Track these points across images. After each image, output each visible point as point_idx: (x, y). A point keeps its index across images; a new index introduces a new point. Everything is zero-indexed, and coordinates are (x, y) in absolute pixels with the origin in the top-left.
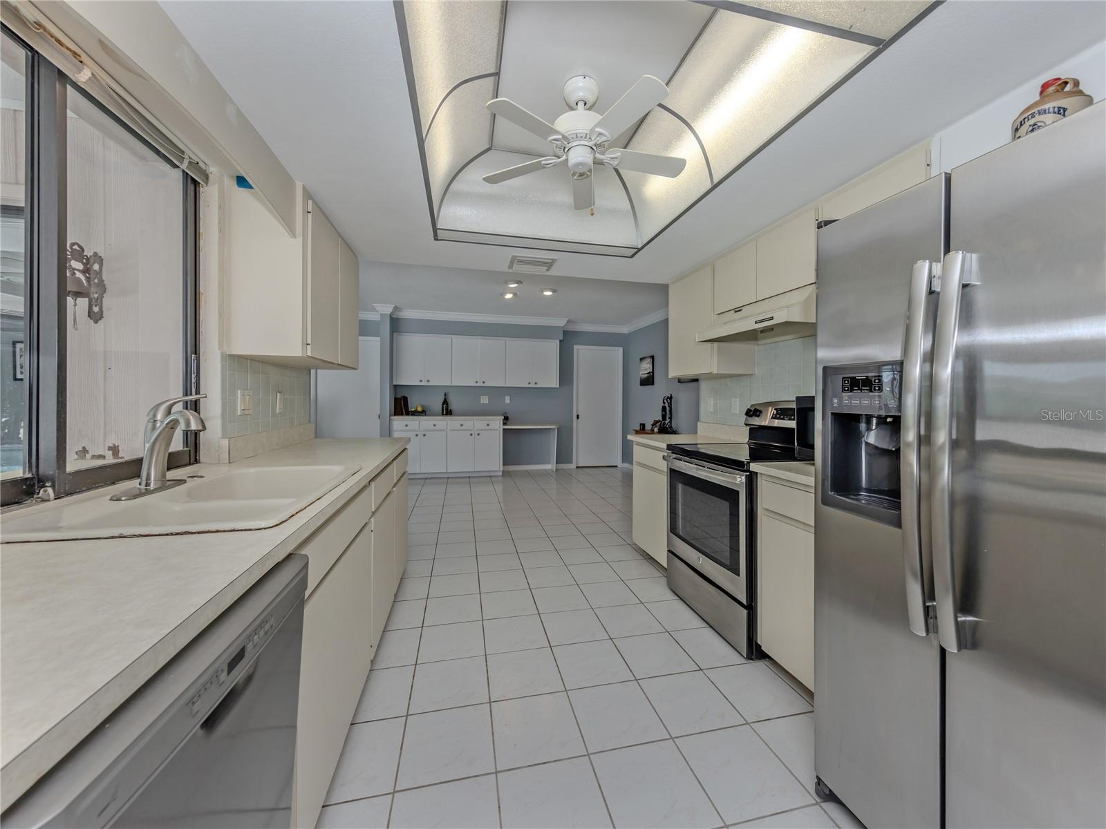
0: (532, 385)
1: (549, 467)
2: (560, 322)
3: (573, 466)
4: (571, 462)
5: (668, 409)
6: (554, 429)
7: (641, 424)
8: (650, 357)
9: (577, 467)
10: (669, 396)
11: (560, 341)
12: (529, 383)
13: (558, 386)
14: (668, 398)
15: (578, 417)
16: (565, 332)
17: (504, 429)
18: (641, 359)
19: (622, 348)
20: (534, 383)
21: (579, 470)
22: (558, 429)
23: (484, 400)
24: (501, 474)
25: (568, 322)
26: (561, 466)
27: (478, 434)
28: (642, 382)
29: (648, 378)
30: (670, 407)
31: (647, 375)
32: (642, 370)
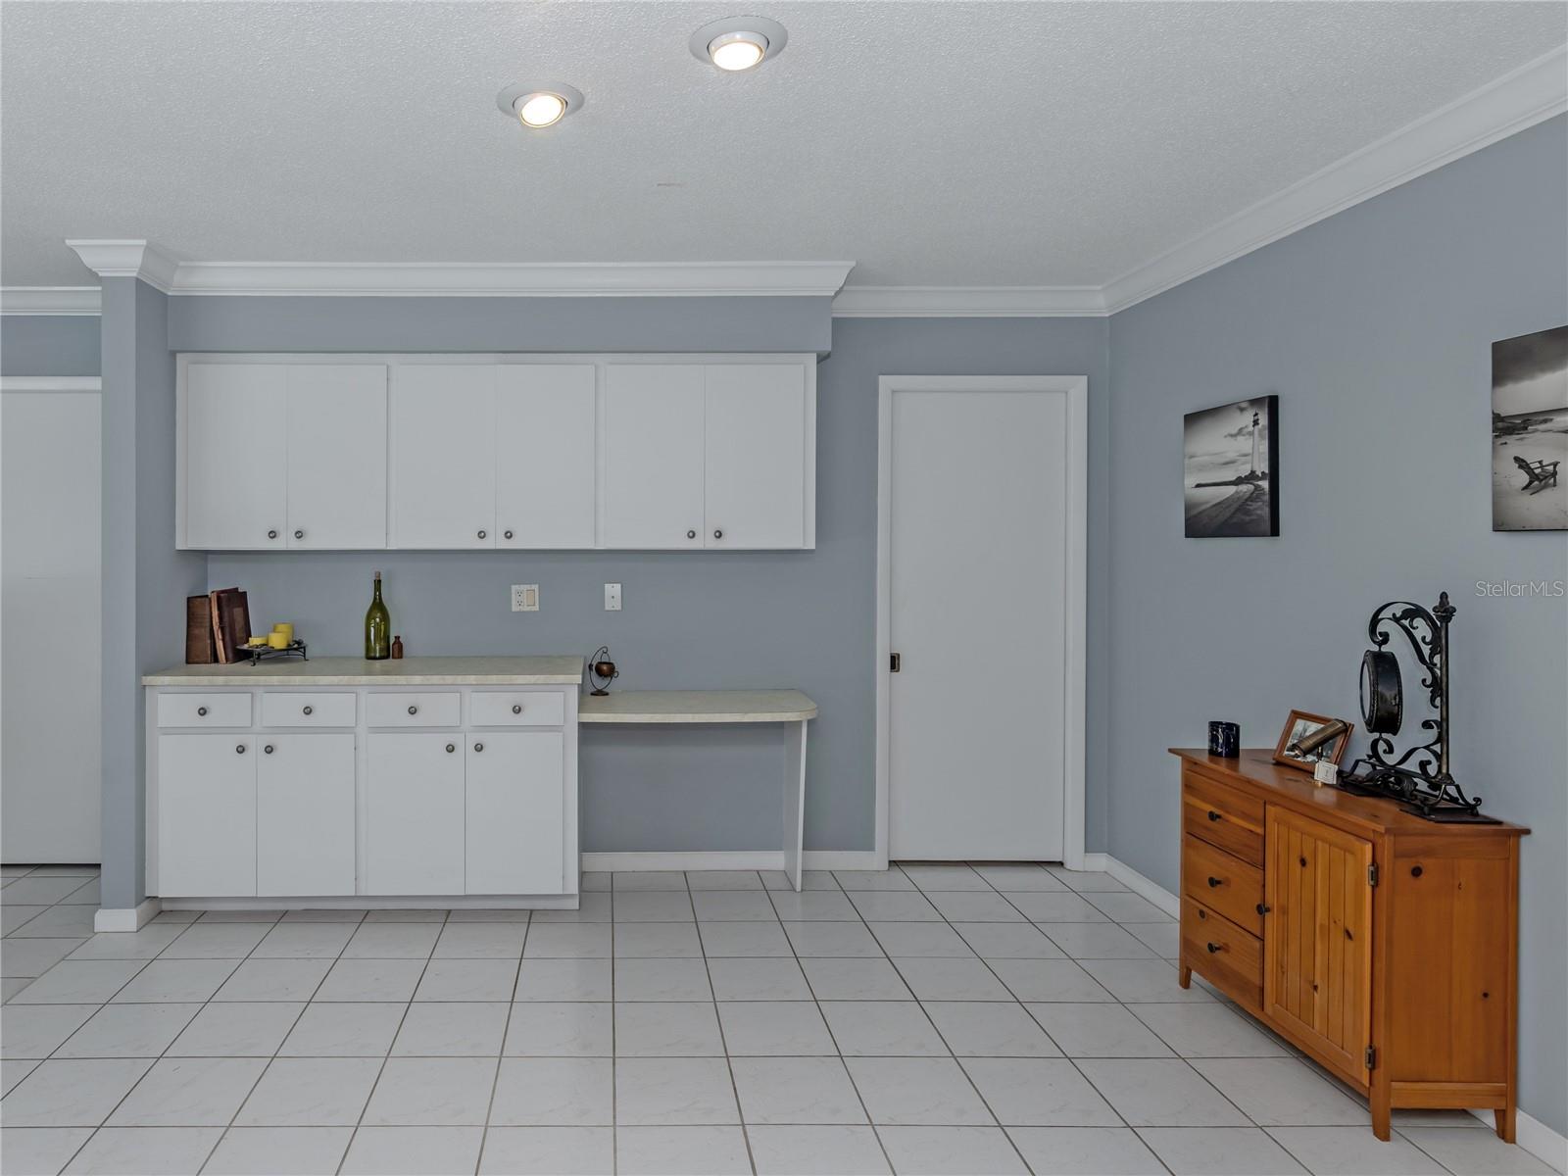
0: (705, 542)
1: (773, 861)
2: (821, 278)
3: (876, 860)
4: (868, 846)
5: (1412, 673)
6: (798, 724)
7: (1214, 726)
8: (1255, 402)
9: (893, 863)
10: (1429, 605)
11: (822, 359)
12: (692, 535)
13: (812, 546)
14: (1415, 612)
15: (894, 663)
16: (838, 324)
17: (583, 726)
18: (1192, 419)
19: (1082, 381)
20: (711, 535)
21: (897, 874)
22: (810, 722)
23: (524, 598)
24: (575, 904)
25: (849, 280)
26: (829, 860)
27: (479, 748)
28: (1200, 525)
29: (1242, 505)
30: (1431, 667)
31: (1232, 489)
32: (1202, 468)
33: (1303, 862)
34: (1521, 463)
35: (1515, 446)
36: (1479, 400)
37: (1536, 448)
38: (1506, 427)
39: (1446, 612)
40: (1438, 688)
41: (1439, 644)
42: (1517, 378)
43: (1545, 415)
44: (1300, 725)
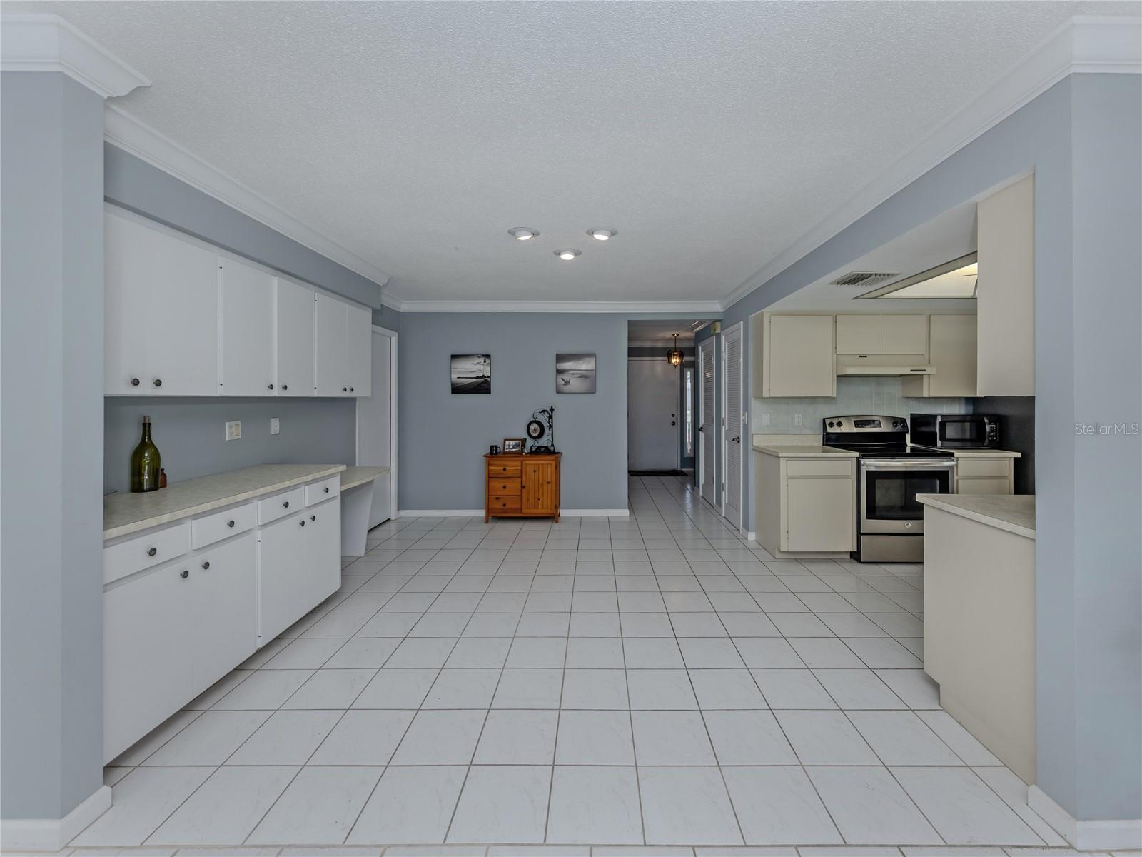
10: (548, 410)
14: (544, 411)
28: (457, 389)
29: (479, 384)
30: (549, 422)
31: (475, 380)
32: (459, 372)
33: (535, 471)
34: (563, 379)
35: (561, 376)
36: (551, 366)
37: (566, 377)
38: (559, 372)
39: (552, 409)
40: (551, 426)
41: (551, 417)
42: (562, 362)
43: (567, 371)
44: (507, 443)
